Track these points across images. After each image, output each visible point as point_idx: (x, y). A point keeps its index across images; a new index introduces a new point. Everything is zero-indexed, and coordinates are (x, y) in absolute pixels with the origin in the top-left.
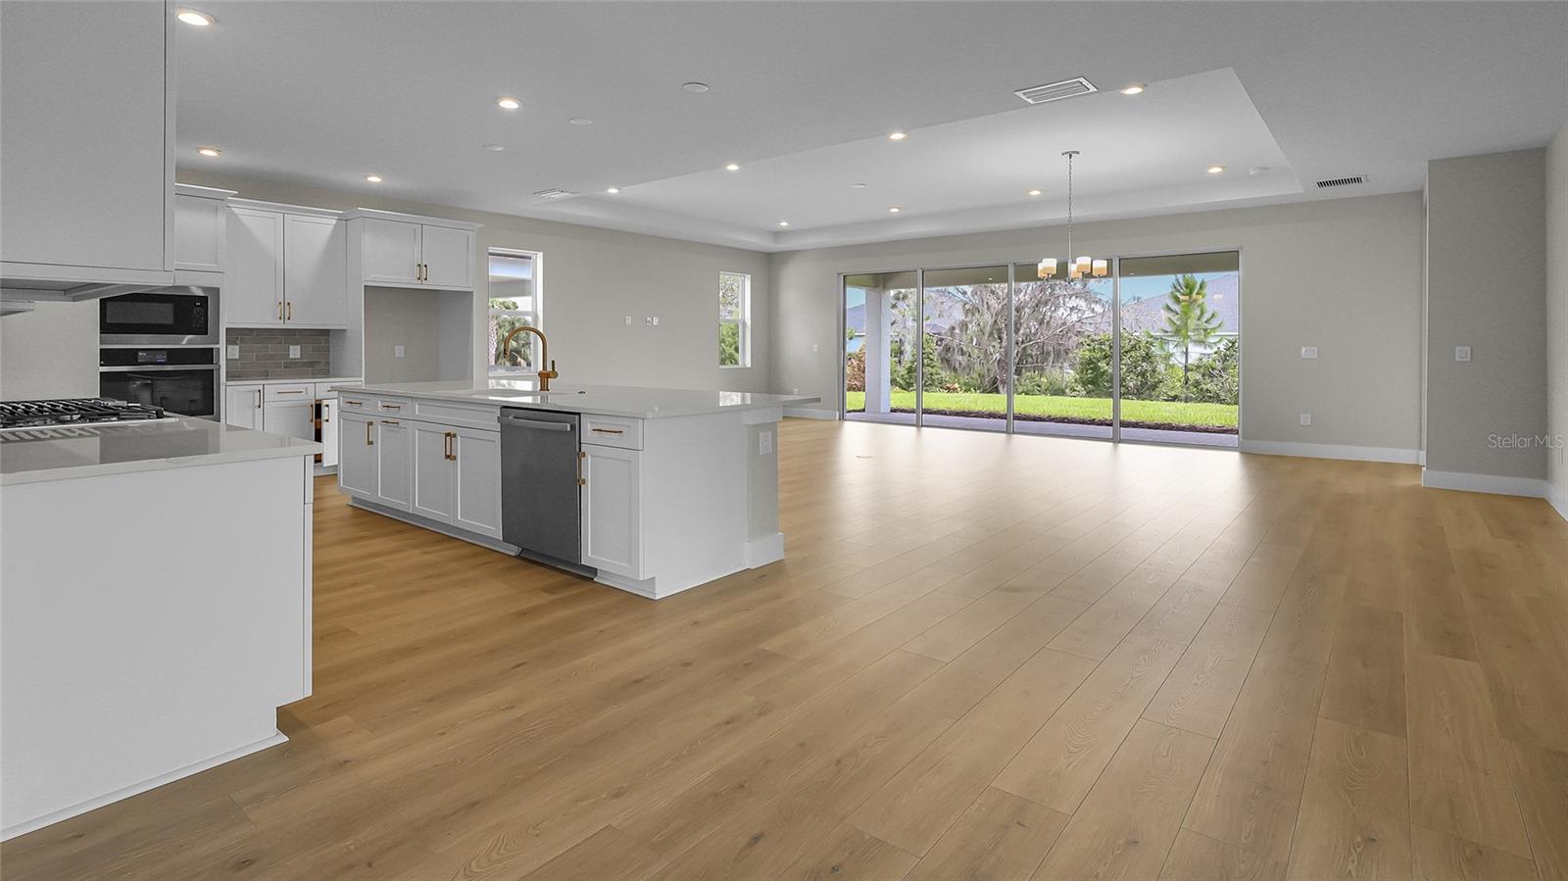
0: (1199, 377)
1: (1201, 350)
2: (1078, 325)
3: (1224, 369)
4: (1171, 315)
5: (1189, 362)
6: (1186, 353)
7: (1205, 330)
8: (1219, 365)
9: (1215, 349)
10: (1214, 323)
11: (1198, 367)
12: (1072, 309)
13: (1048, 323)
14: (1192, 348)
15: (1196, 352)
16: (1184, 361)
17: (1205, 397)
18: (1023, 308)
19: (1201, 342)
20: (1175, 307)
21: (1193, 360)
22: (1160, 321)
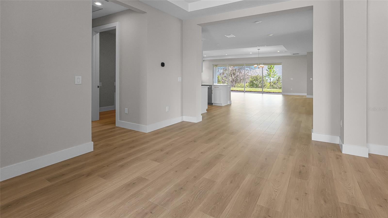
0: (273, 84)
1: (273, 79)
2: (247, 74)
3: (277, 82)
4: (267, 71)
5: (271, 81)
6: (270, 79)
7: (274, 75)
8: (276, 82)
9: (276, 79)
10: (276, 73)
11: (273, 82)
12: (247, 70)
13: (241, 73)
14: (271, 78)
15: (272, 79)
16: (270, 81)
17: (274, 88)
18: (236, 70)
19: (273, 77)
20: (268, 70)
21: (272, 81)
22: (265, 73)
